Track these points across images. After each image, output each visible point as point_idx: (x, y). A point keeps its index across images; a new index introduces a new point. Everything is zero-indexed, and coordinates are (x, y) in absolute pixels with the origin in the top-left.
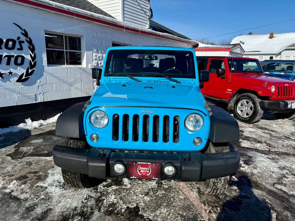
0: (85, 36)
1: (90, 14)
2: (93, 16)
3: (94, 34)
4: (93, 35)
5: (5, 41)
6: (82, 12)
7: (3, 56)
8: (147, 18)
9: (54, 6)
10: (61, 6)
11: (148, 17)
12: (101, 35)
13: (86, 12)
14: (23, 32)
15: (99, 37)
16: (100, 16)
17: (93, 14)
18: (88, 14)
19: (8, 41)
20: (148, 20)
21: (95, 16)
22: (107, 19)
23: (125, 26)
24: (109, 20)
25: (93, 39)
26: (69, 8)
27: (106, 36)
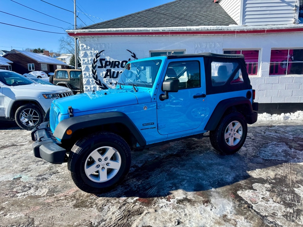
0: (186, 50)
1: (187, 28)
2: (190, 30)
4: (196, 47)
5: (121, 62)
6: (177, 30)
7: (119, 72)
8: (293, 10)
9: (151, 31)
10: (157, 30)
11: (294, 8)
12: (206, 46)
13: (182, 28)
14: (133, 55)
15: (204, 47)
16: (200, 28)
17: (190, 28)
18: (184, 30)
19: (123, 62)
20: (294, 12)
21: (193, 29)
22: (209, 29)
23: (237, 30)
24: (212, 29)
25: (196, 51)
26: (164, 29)
27: (213, 45)
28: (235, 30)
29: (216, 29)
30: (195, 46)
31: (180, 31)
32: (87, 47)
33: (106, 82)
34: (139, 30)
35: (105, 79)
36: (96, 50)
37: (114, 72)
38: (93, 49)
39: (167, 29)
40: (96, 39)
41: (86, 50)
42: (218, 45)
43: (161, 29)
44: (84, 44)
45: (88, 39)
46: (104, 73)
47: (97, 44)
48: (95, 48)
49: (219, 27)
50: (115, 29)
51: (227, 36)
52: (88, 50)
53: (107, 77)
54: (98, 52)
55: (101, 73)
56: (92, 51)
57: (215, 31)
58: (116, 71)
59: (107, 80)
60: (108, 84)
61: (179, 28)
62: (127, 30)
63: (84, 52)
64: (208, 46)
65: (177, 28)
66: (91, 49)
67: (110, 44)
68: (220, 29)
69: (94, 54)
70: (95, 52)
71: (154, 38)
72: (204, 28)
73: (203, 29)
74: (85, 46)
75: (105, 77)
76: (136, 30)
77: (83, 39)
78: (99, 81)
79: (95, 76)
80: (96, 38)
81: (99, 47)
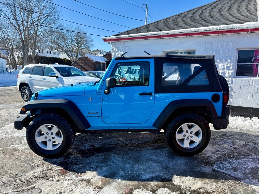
0: (197, 49)
1: (195, 30)
2: (198, 31)
3: (208, 46)
6: (185, 31)
7: (137, 70)
9: (161, 34)
10: (167, 33)
12: (217, 46)
13: (191, 30)
15: (215, 47)
16: (208, 29)
17: (198, 29)
18: (192, 31)
21: (201, 30)
22: (218, 29)
23: (251, 28)
24: (221, 28)
25: (206, 51)
26: (173, 32)
27: (225, 45)
28: (249, 28)
29: (226, 28)
30: (205, 46)
31: (187, 33)
32: (116, 50)
33: (127, 77)
34: (152, 34)
35: (126, 75)
36: (122, 52)
37: (133, 69)
38: (120, 51)
39: (176, 31)
40: (123, 44)
41: (115, 52)
42: (230, 44)
43: (170, 32)
44: (114, 48)
45: (117, 43)
46: (126, 70)
47: (123, 47)
48: (121, 51)
49: (230, 26)
50: (133, 35)
51: (241, 35)
52: (116, 52)
53: (128, 73)
54: (123, 53)
55: (124, 70)
56: (119, 53)
57: (224, 30)
58: (135, 69)
59: (128, 76)
60: (128, 78)
61: (187, 30)
62: (143, 35)
63: (114, 53)
64: (219, 46)
65: (185, 30)
66: (118, 51)
67: (132, 47)
68: (231, 28)
69: (120, 55)
70: (121, 54)
71: (167, 40)
72: (213, 28)
73: (211, 29)
74: (115, 49)
75: (126, 73)
76: (149, 34)
77: (114, 44)
78: (122, 76)
79: (120, 72)
80: (122, 42)
81: (124, 49)
